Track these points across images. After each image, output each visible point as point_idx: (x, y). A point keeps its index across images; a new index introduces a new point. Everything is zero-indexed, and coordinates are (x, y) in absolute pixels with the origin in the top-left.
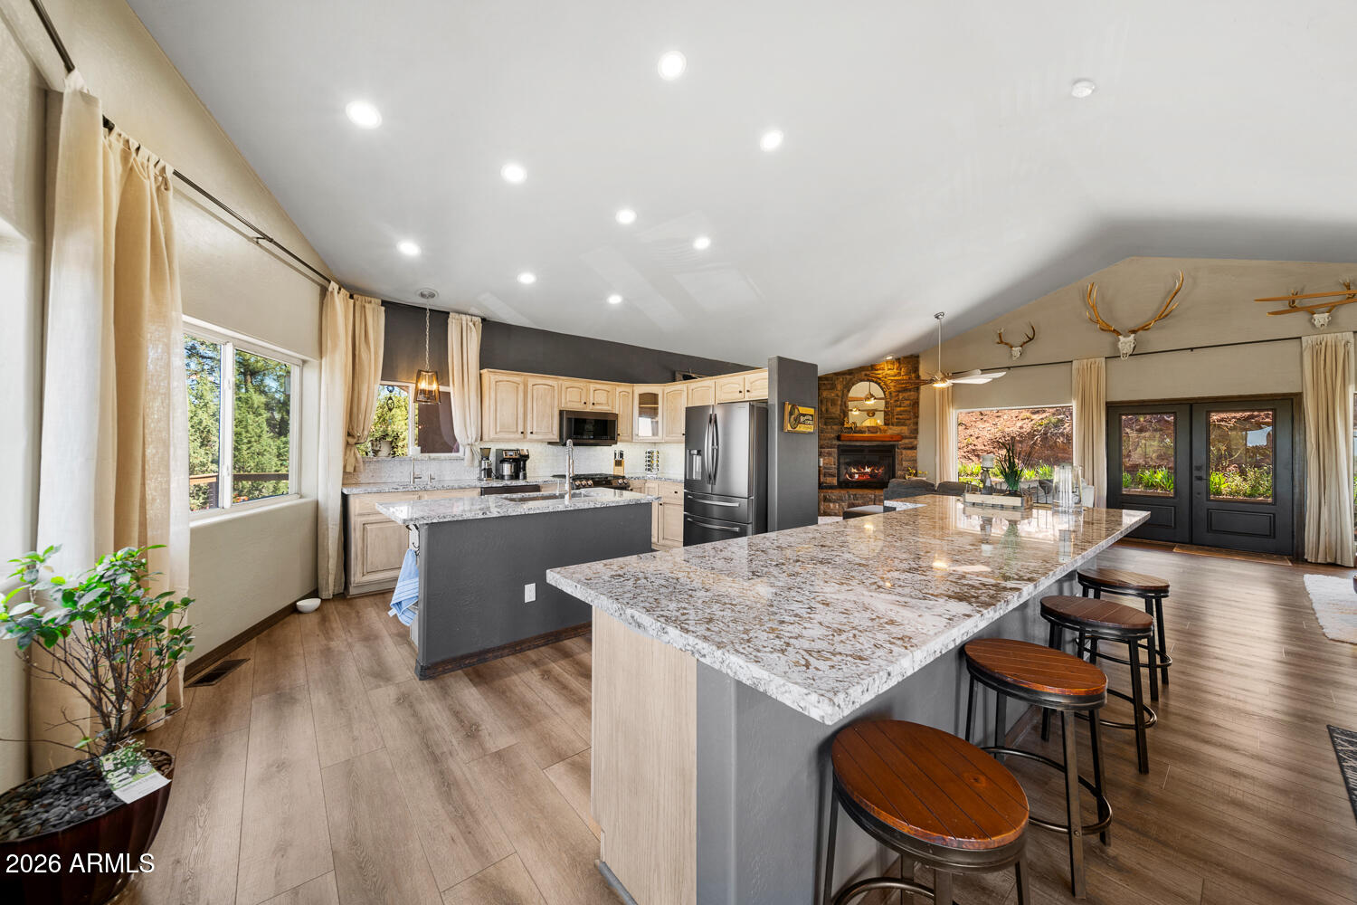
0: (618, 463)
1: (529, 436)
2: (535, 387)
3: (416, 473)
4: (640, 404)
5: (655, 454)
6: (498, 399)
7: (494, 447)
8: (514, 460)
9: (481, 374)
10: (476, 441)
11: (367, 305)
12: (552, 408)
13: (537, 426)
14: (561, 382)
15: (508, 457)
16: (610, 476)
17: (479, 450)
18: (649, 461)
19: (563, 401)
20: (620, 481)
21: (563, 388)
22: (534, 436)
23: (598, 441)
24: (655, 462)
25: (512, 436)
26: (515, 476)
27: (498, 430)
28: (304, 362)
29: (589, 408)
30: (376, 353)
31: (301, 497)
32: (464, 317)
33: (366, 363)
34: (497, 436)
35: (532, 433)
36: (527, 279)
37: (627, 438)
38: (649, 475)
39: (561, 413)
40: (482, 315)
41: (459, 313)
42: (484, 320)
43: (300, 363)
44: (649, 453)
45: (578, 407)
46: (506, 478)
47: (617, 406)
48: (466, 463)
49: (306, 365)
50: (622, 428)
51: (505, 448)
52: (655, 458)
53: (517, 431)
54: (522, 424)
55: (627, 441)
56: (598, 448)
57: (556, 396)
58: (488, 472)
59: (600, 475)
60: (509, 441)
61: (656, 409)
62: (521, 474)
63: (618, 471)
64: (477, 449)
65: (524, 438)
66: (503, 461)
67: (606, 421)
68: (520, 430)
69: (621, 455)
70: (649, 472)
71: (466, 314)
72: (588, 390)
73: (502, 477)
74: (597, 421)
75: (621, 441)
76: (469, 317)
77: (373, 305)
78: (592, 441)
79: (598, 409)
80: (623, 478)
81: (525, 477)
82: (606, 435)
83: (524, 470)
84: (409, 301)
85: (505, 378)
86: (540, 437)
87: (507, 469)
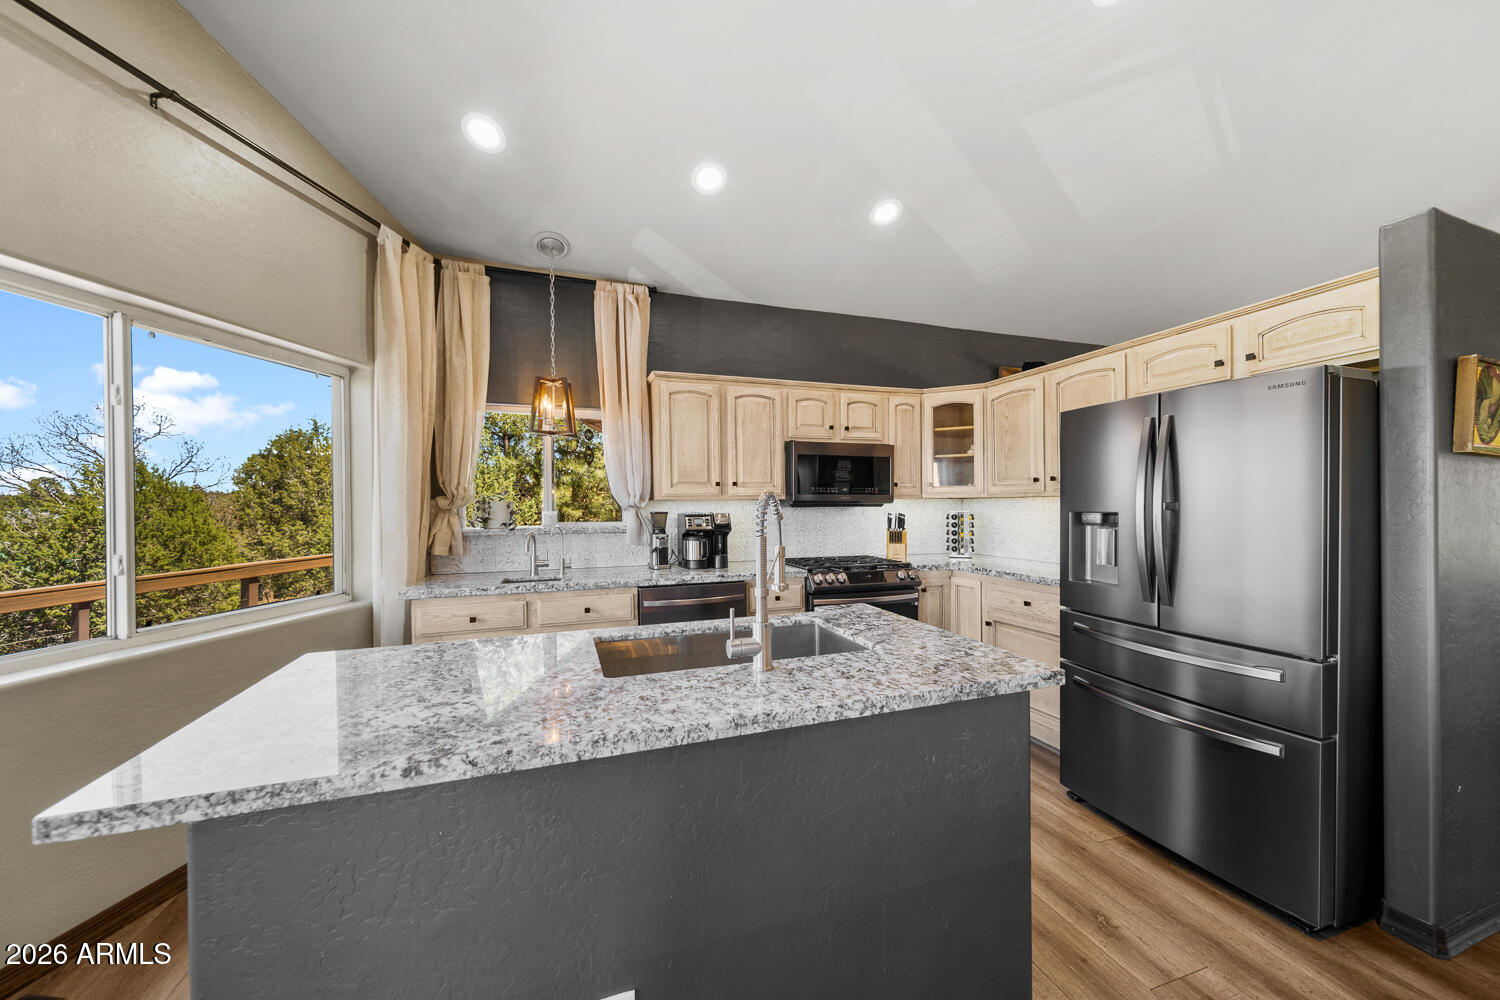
0: (896, 537)
1: (732, 490)
2: (740, 401)
3: (541, 558)
4: (936, 425)
5: (967, 520)
6: (675, 425)
7: (674, 512)
8: (707, 534)
9: (649, 385)
10: (642, 498)
11: (461, 275)
12: (772, 437)
13: (745, 473)
14: (785, 390)
15: (694, 527)
16: (881, 560)
17: (650, 516)
18: (954, 533)
19: (791, 425)
20: (901, 574)
21: (792, 402)
22: (739, 490)
23: (855, 497)
24: (966, 535)
25: (700, 490)
26: (706, 563)
27: (675, 481)
28: (352, 370)
29: (839, 437)
30: (476, 357)
31: (354, 600)
32: (620, 287)
33: (459, 372)
34: (673, 491)
35: (735, 484)
36: (709, 179)
37: (911, 491)
38: (954, 559)
39: (788, 446)
40: (652, 283)
41: (612, 280)
42: (653, 291)
43: (345, 372)
44: (954, 517)
45: (817, 434)
46: (692, 565)
47: (892, 429)
48: (628, 538)
49: (355, 376)
50: (901, 471)
51: (688, 512)
52: (966, 527)
53: (709, 481)
54: (718, 468)
55: (911, 496)
56: (858, 509)
57: (778, 415)
58: (662, 555)
59: (863, 557)
60: (699, 499)
61: (970, 434)
62: (718, 559)
63: (896, 553)
64: (646, 514)
65: (722, 492)
66: (687, 535)
67: (871, 459)
68: (715, 478)
69: (901, 522)
70: (955, 554)
71: (623, 282)
72: (837, 404)
73: (684, 564)
74: (854, 460)
75: (901, 496)
76: (627, 286)
77: (471, 274)
78: (845, 498)
79: (857, 437)
80: (907, 566)
81: (724, 564)
82: (872, 486)
83: (724, 551)
84: (527, 264)
85: (685, 386)
86: (750, 491)
87: (693, 550)
